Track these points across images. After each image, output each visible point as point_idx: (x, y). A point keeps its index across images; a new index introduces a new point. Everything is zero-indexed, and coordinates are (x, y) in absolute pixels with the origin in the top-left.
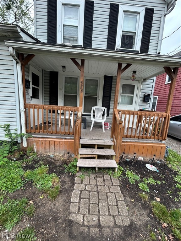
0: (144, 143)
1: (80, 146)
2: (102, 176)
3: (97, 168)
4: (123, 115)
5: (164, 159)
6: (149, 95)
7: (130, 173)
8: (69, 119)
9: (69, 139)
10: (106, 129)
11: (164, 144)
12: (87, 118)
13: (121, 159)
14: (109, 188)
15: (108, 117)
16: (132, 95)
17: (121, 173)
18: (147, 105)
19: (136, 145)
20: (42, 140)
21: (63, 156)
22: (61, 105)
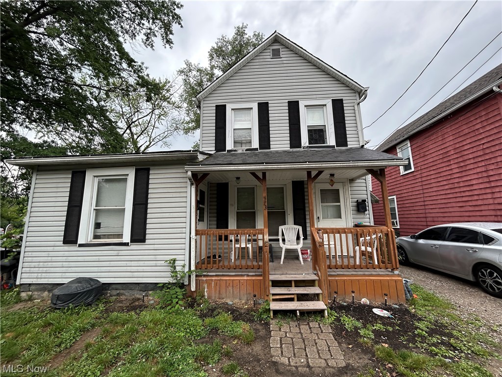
0: (364, 275)
1: (271, 284)
2: (306, 323)
3: (298, 311)
4: (324, 235)
5: (407, 303)
6: (364, 201)
7: (347, 319)
8: (246, 248)
9: (253, 276)
10: (304, 260)
11: (399, 275)
12: (274, 244)
13: (334, 303)
14: (317, 335)
15: (306, 241)
16: (338, 204)
17: (333, 319)
18: (366, 217)
19: (354, 279)
20: (215, 280)
21: (246, 303)
22: (233, 228)
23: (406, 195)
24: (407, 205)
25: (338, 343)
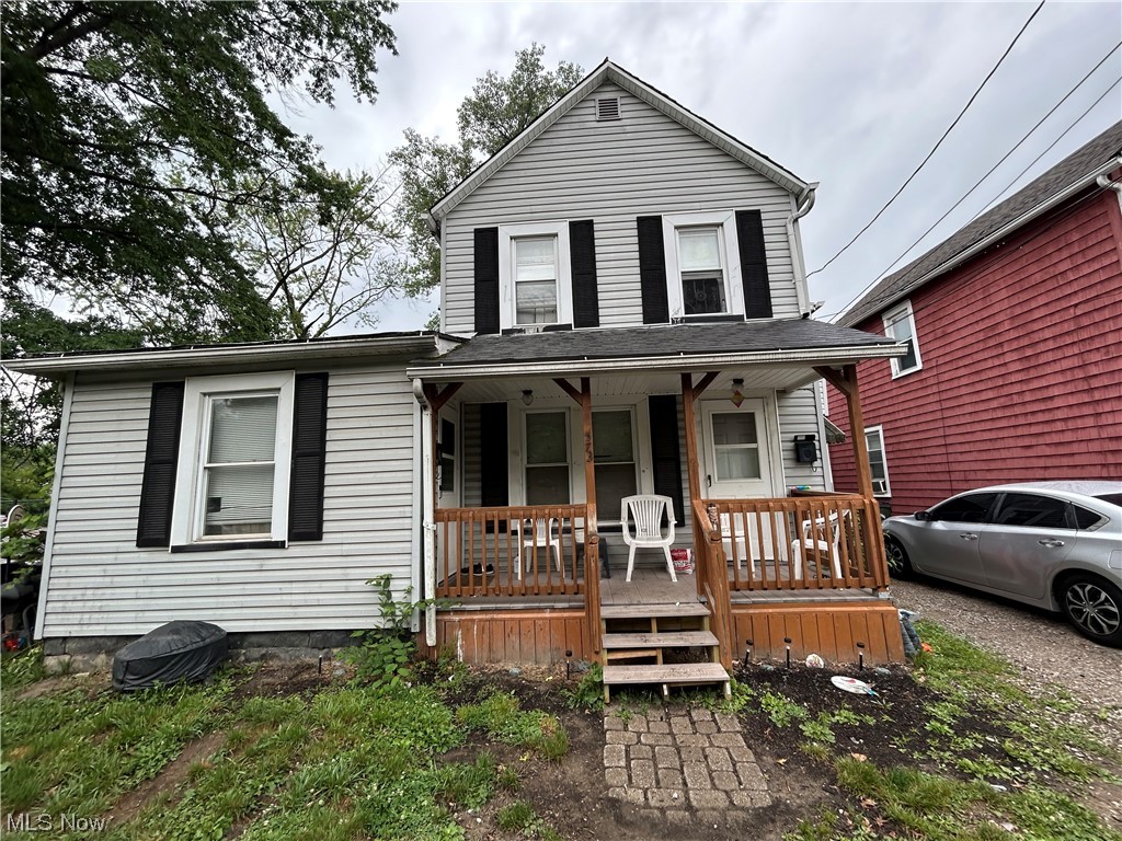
0: (813, 604)
1: (604, 626)
2: (684, 712)
3: (665, 687)
4: (722, 515)
5: (908, 662)
6: (811, 438)
7: (774, 701)
8: (548, 549)
9: (563, 609)
10: (679, 572)
11: (889, 602)
12: (610, 538)
13: (745, 666)
14: (709, 738)
15: (682, 531)
16: (753, 446)
17: (743, 702)
18: (814, 474)
19: (789, 613)
20: (480, 620)
21: (550, 671)
22: (519, 505)
23: (904, 423)
24: (908, 446)
25: (755, 754)
